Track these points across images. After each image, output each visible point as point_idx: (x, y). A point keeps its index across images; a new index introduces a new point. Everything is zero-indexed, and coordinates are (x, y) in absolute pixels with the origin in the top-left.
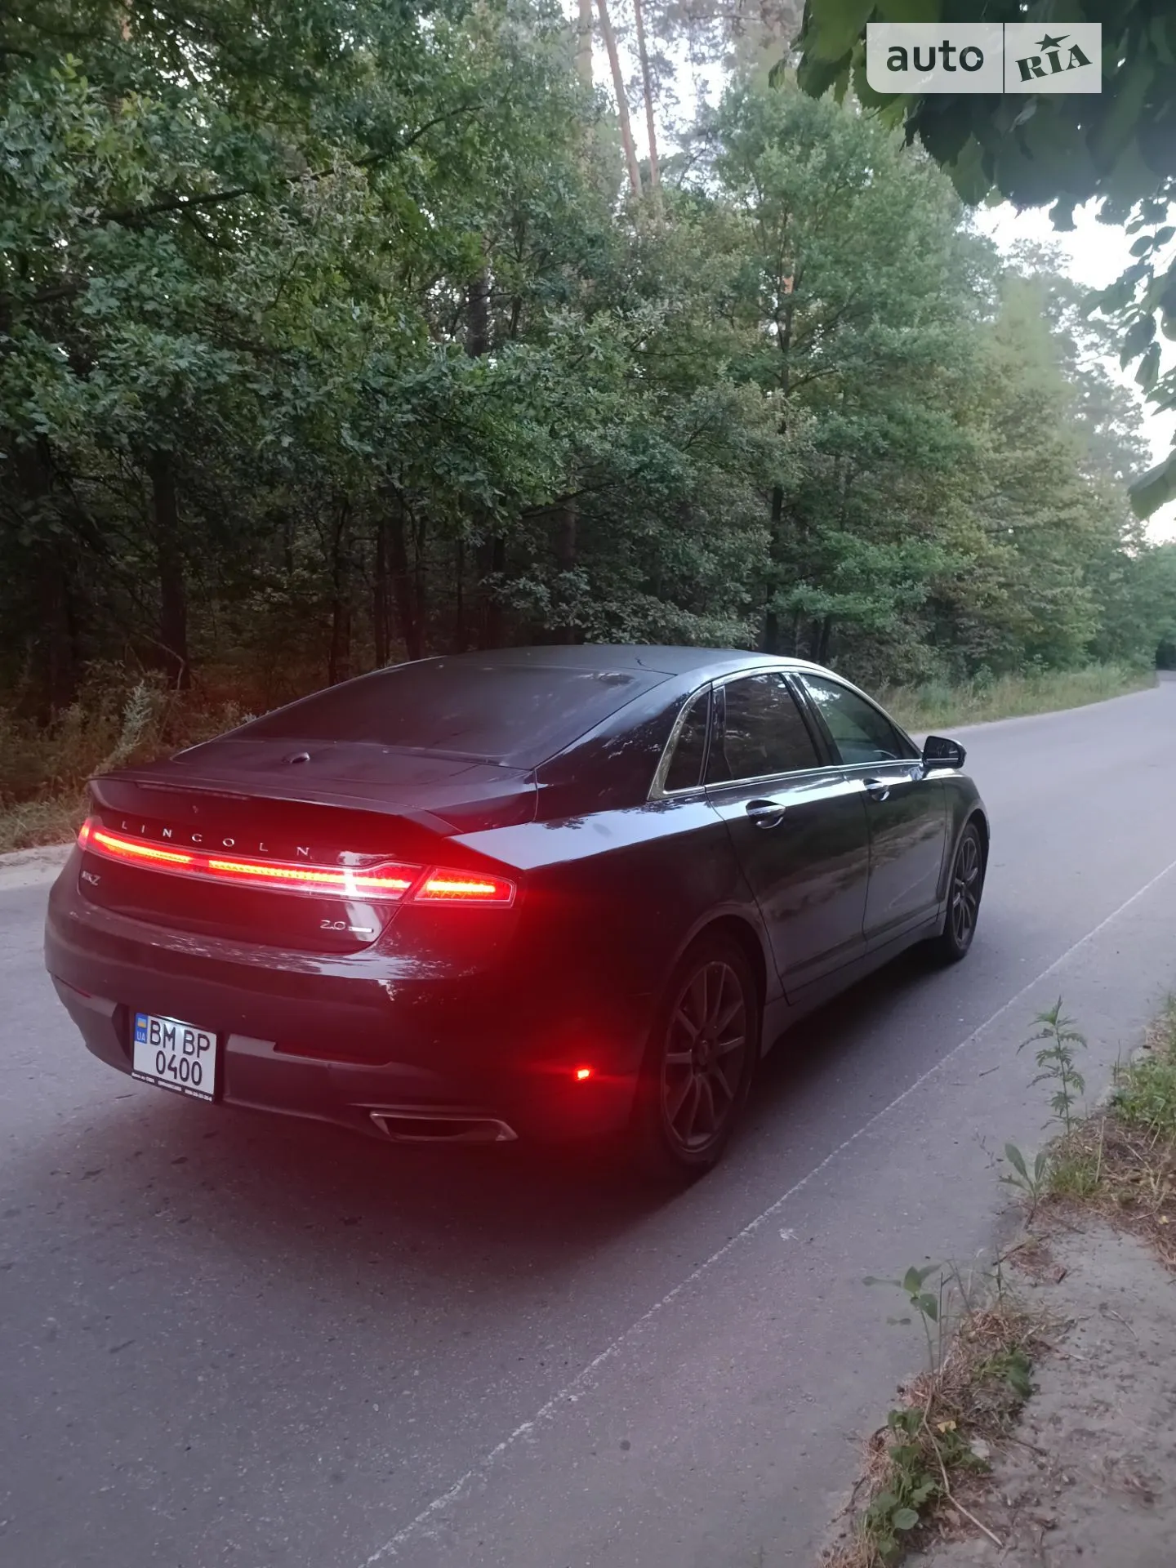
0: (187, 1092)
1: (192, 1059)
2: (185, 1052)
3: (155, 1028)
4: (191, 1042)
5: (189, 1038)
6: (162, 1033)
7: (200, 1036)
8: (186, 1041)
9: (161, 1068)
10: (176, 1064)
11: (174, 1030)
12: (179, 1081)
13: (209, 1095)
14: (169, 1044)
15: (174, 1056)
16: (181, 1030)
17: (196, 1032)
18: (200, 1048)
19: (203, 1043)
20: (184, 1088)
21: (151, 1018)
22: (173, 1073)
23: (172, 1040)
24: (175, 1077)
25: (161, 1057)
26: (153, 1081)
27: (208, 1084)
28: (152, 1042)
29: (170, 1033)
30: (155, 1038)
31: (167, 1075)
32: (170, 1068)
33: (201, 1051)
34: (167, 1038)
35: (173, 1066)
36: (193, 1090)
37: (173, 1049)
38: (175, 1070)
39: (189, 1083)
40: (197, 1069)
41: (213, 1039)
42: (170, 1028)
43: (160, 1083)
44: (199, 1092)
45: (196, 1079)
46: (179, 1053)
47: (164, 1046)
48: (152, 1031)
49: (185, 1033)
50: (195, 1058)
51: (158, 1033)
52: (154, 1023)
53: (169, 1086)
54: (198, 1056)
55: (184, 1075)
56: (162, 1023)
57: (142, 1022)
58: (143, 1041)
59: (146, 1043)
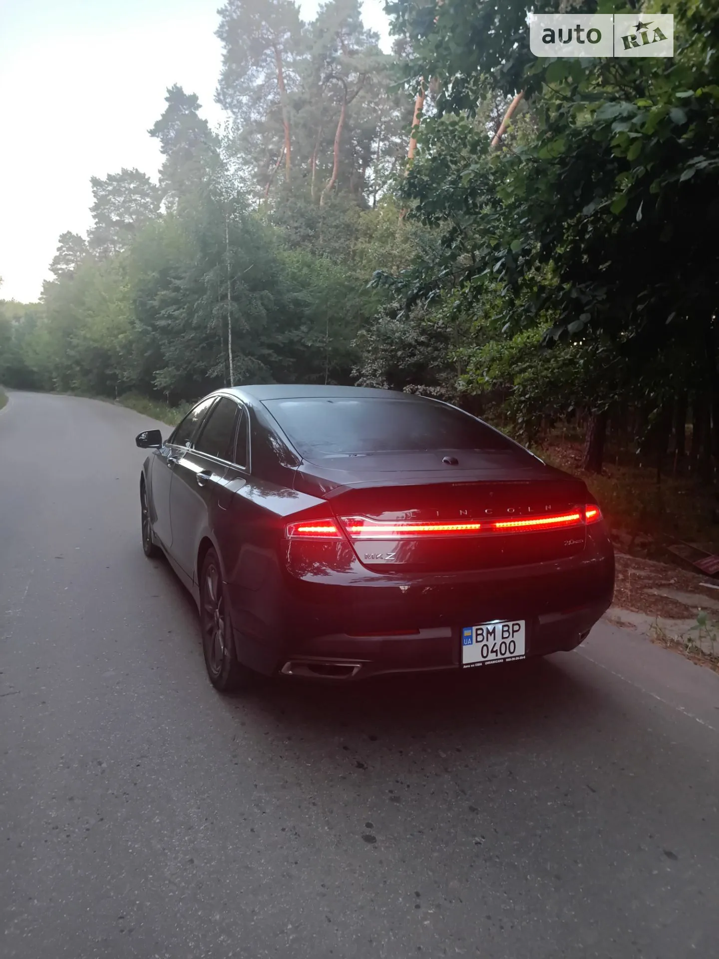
0: (507, 660)
1: (507, 641)
2: (503, 638)
3: (480, 632)
4: (508, 631)
5: (506, 629)
6: (485, 634)
7: (513, 625)
8: (503, 631)
9: (485, 655)
10: (497, 648)
11: (494, 629)
12: (500, 656)
13: (523, 656)
14: (491, 638)
15: (495, 644)
16: (499, 627)
17: (510, 624)
18: (514, 631)
19: (516, 628)
20: (504, 659)
21: (474, 628)
22: (495, 654)
23: (493, 635)
24: (497, 655)
25: (485, 648)
26: (481, 664)
27: (521, 650)
28: (477, 642)
29: (491, 631)
30: (480, 638)
31: (492, 656)
32: (492, 651)
33: (515, 634)
34: (489, 635)
35: (494, 650)
36: (511, 657)
37: (494, 639)
38: (496, 651)
39: (508, 655)
40: (512, 644)
41: (522, 623)
42: (490, 628)
43: (486, 663)
44: (515, 657)
45: (512, 651)
46: (499, 640)
47: (487, 640)
48: (477, 635)
49: (503, 626)
50: (510, 639)
51: (482, 634)
52: (477, 630)
53: (494, 662)
54: (513, 637)
55: (503, 652)
56: (484, 627)
57: (467, 633)
58: (470, 644)
59: (472, 644)
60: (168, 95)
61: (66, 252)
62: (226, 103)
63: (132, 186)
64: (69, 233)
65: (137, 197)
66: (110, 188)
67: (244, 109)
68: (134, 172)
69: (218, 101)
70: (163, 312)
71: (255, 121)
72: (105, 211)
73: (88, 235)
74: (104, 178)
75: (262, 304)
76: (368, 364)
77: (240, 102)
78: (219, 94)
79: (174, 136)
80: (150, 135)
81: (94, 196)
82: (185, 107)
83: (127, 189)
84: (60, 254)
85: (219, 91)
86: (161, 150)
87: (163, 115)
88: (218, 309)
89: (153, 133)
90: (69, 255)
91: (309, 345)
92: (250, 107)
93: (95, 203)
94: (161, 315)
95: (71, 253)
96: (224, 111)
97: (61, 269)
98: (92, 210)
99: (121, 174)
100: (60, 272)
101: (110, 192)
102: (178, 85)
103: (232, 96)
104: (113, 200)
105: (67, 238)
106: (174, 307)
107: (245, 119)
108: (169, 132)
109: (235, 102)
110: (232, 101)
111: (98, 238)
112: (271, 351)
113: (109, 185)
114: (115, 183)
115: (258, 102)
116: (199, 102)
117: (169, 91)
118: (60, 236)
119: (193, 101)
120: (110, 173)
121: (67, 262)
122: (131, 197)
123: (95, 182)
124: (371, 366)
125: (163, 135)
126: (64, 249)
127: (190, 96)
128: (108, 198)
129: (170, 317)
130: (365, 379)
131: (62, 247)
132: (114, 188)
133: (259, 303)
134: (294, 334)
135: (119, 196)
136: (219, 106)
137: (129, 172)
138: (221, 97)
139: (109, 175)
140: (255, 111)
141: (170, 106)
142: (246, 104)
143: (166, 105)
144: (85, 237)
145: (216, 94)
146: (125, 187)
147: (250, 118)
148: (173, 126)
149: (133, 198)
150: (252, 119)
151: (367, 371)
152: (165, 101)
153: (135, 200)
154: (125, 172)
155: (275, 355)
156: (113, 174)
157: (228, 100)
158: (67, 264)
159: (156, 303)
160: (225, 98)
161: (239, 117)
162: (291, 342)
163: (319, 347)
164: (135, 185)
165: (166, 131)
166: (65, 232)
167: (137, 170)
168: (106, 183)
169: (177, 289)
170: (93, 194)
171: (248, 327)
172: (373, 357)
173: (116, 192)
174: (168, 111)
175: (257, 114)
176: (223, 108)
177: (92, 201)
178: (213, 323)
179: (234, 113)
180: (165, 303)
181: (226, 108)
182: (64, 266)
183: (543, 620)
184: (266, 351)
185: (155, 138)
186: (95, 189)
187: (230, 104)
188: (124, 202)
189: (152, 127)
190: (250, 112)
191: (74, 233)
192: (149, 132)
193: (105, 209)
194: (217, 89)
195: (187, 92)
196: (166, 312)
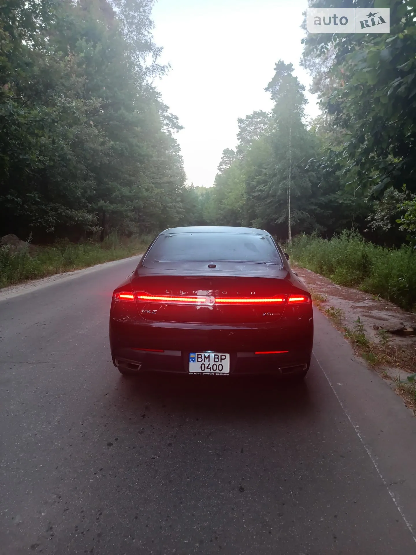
0: (217, 374)
1: (218, 364)
2: (214, 361)
3: (200, 356)
4: (218, 358)
5: (216, 357)
6: (203, 358)
7: (221, 355)
8: (215, 358)
9: (203, 369)
10: (211, 366)
11: (209, 355)
12: (212, 371)
13: (227, 373)
14: (207, 360)
15: (209, 364)
16: (212, 355)
17: (220, 355)
18: (221, 359)
19: (223, 357)
20: (215, 373)
21: (197, 354)
22: (209, 369)
23: (208, 359)
24: (210, 371)
25: (203, 366)
26: (200, 374)
27: (226, 370)
28: (198, 361)
29: (207, 357)
30: (200, 360)
31: (207, 371)
32: (208, 368)
33: (222, 360)
34: (206, 359)
35: (209, 367)
36: (219, 373)
37: (209, 362)
38: (210, 368)
39: (217, 371)
40: (220, 366)
41: (228, 355)
42: (207, 355)
43: (203, 374)
44: (222, 373)
45: (220, 369)
46: (212, 362)
47: (204, 361)
48: (198, 358)
49: (215, 355)
50: (219, 363)
51: (201, 358)
52: (198, 355)
53: (208, 374)
54: (221, 362)
55: (215, 369)
56: (203, 354)
57: (192, 356)
58: (193, 362)
59: (195, 362)
60: (275, 67)
61: (226, 159)
62: (306, 65)
63: (258, 120)
64: (228, 149)
65: (261, 125)
66: (247, 123)
67: (317, 66)
68: (260, 112)
69: (302, 65)
70: (257, 188)
71: (324, 72)
72: (244, 135)
73: (237, 149)
74: (244, 118)
75: (310, 180)
76: (378, 213)
77: (314, 63)
78: (302, 61)
79: (278, 89)
80: (265, 90)
81: (239, 128)
82: (285, 71)
83: (256, 122)
84: (223, 161)
85: (302, 59)
86: (271, 98)
87: (273, 79)
88: (282, 185)
89: (267, 89)
90: (227, 160)
91: (341, 202)
92: (320, 65)
93: (239, 132)
94: (256, 189)
95: (228, 159)
96: (305, 70)
97: (223, 168)
98: (238, 135)
99: (253, 114)
100: (222, 170)
101: (247, 125)
102: (281, 60)
103: (310, 61)
104: (248, 129)
105: (227, 152)
106: (264, 185)
107: (318, 73)
108: (276, 87)
109: (312, 63)
110: (310, 63)
111: (240, 150)
112: (316, 207)
113: (247, 121)
114: (250, 120)
115: (326, 61)
116: (293, 67)
117: (276, 64)
118: (223, 151)
119: (290, 68)
120: (247, 115)
121: (226, 164)
122: (258, 126)
123: (240, 121)
124: (381, 214)
125: (272, 90)
126: (225, 157)
127: (288, 65)
128: (246, 128)
129: (261, 190)
130: (375, 222)
131: (224, 156)
132: (249, 122)
133: (308, 180)
134: (332, 197)
135: (252, 126)
136: (302, 67)
137: (257, 112)
138: (303, 62)
139: (247, 116)
140: (324, 66)
141: (277, 73)
142: (318, 63)
143: (275, 72)
144: (235, 150)
145: (300, 61)
146: (255, 121)
147: (321, 71)
148: (278, 83)
149: (259, 126)
150: (322, 71)
151: (378, 217)
152: (274, 70)
153: (260, 127)
154: (255, 113)
155: (319, 209)
156: (249, 114)
157: (308, 63)
158: (226, 166)
159: (254, 183)
160: (305, 62)
161: (314, 71)
162: (331, 201)
163: (347, 203)
164: (260, 119)
165: (274, 87)
166: (226, 149)
167: (261, 111)
168: (245, 120)
169: (266, 174)
170: (239, 127)
171: (299, 194)
172: (381, 208)
173: (250, 124)
174: (275, 76)
175: (325, 68)
176: (305, 68)
177: (238, 130)
178: (279, 193)
179: (311, 70)
180: (259, 183)
181: (306, 68)
182: (224, 167)
183: (240, 355)
184: (313, 207)
185: (268, 92)
186: (240, 124)
187: (309, 65)
188: (254, 129)
189: (267, 86)
190: (321, 68)
191: (230, 149)
192: (265, 89)
193: (244, 134)
194: (301, 58)
195: (286, 63)
196: (259, 188)
